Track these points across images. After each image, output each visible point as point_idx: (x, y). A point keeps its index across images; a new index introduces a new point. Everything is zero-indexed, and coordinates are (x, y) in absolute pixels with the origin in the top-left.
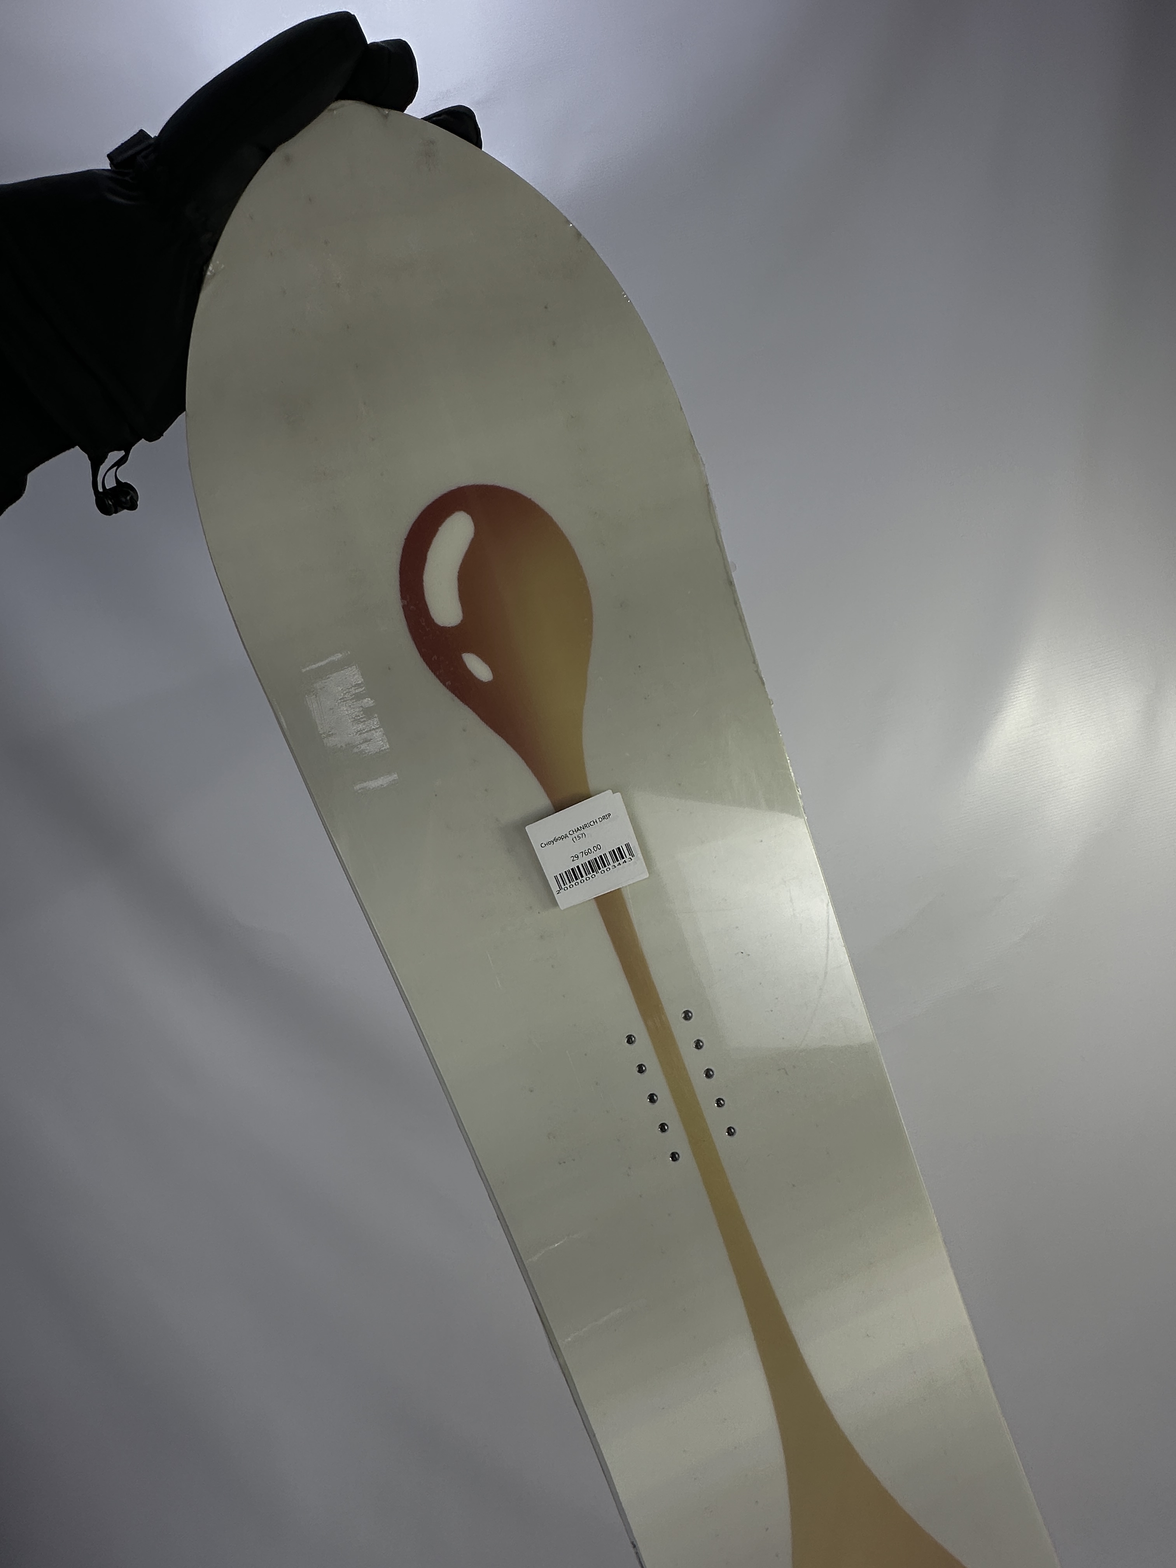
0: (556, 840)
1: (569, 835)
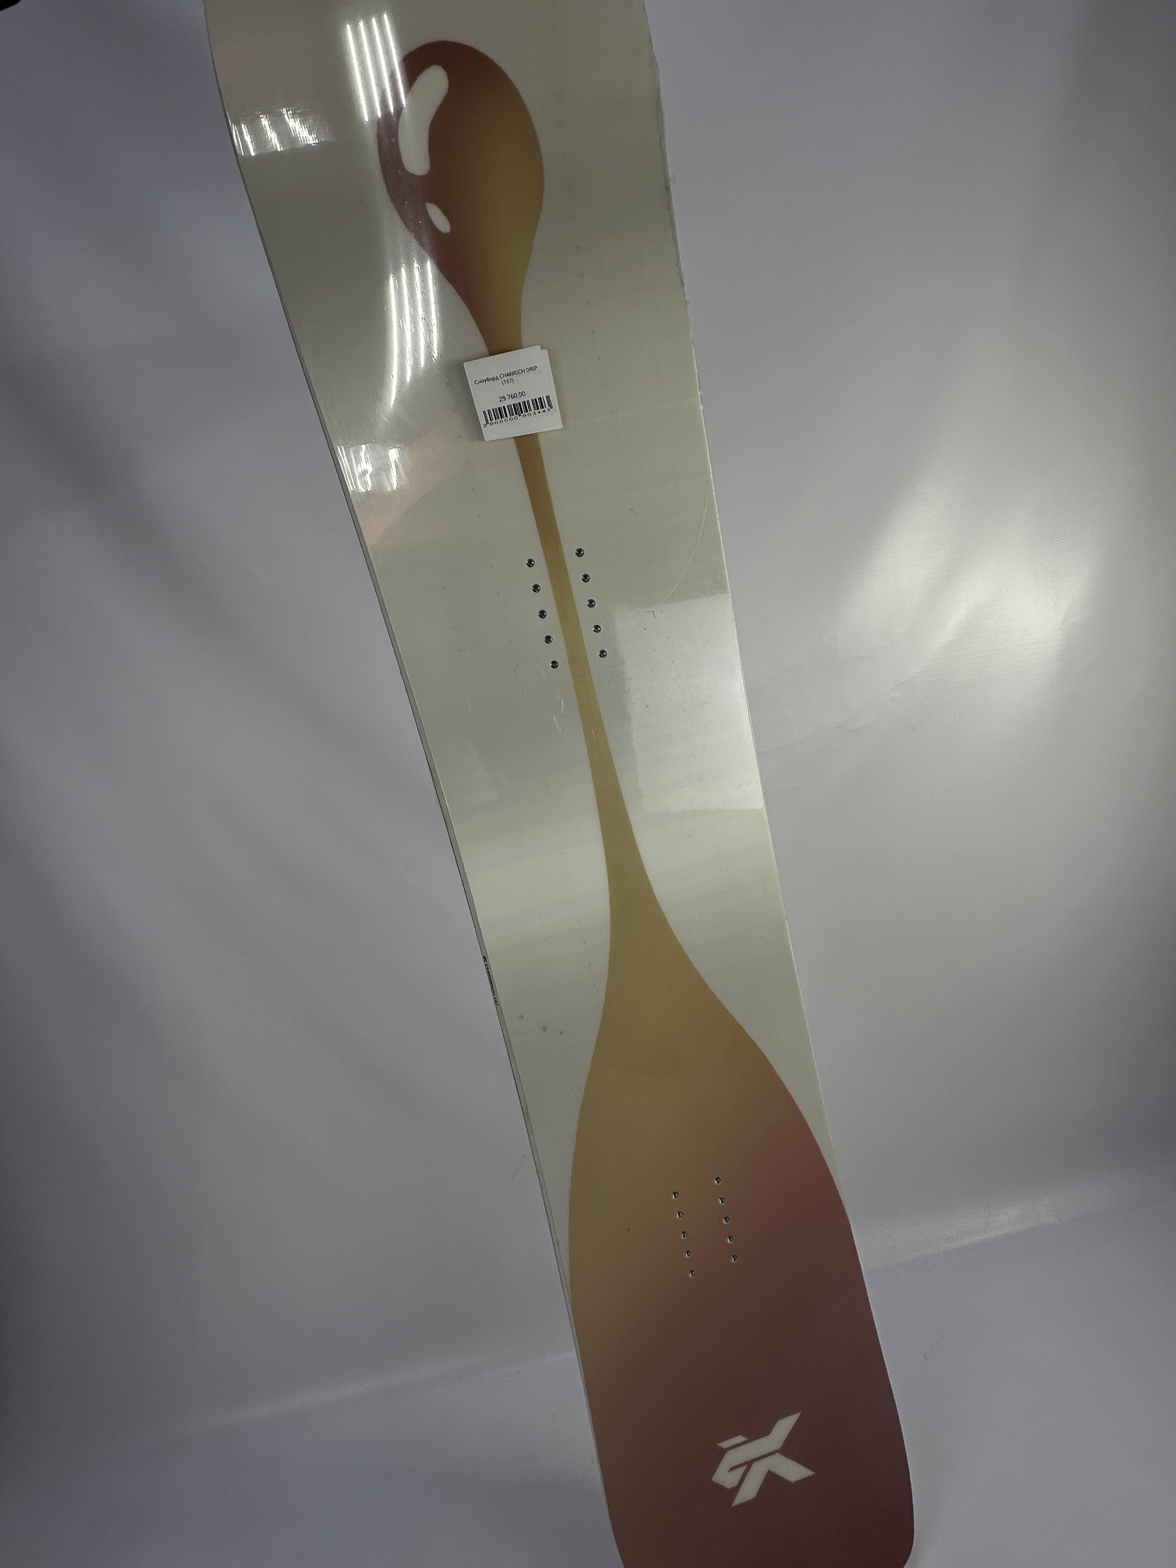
0: (488, 380)
1: (499, 377)
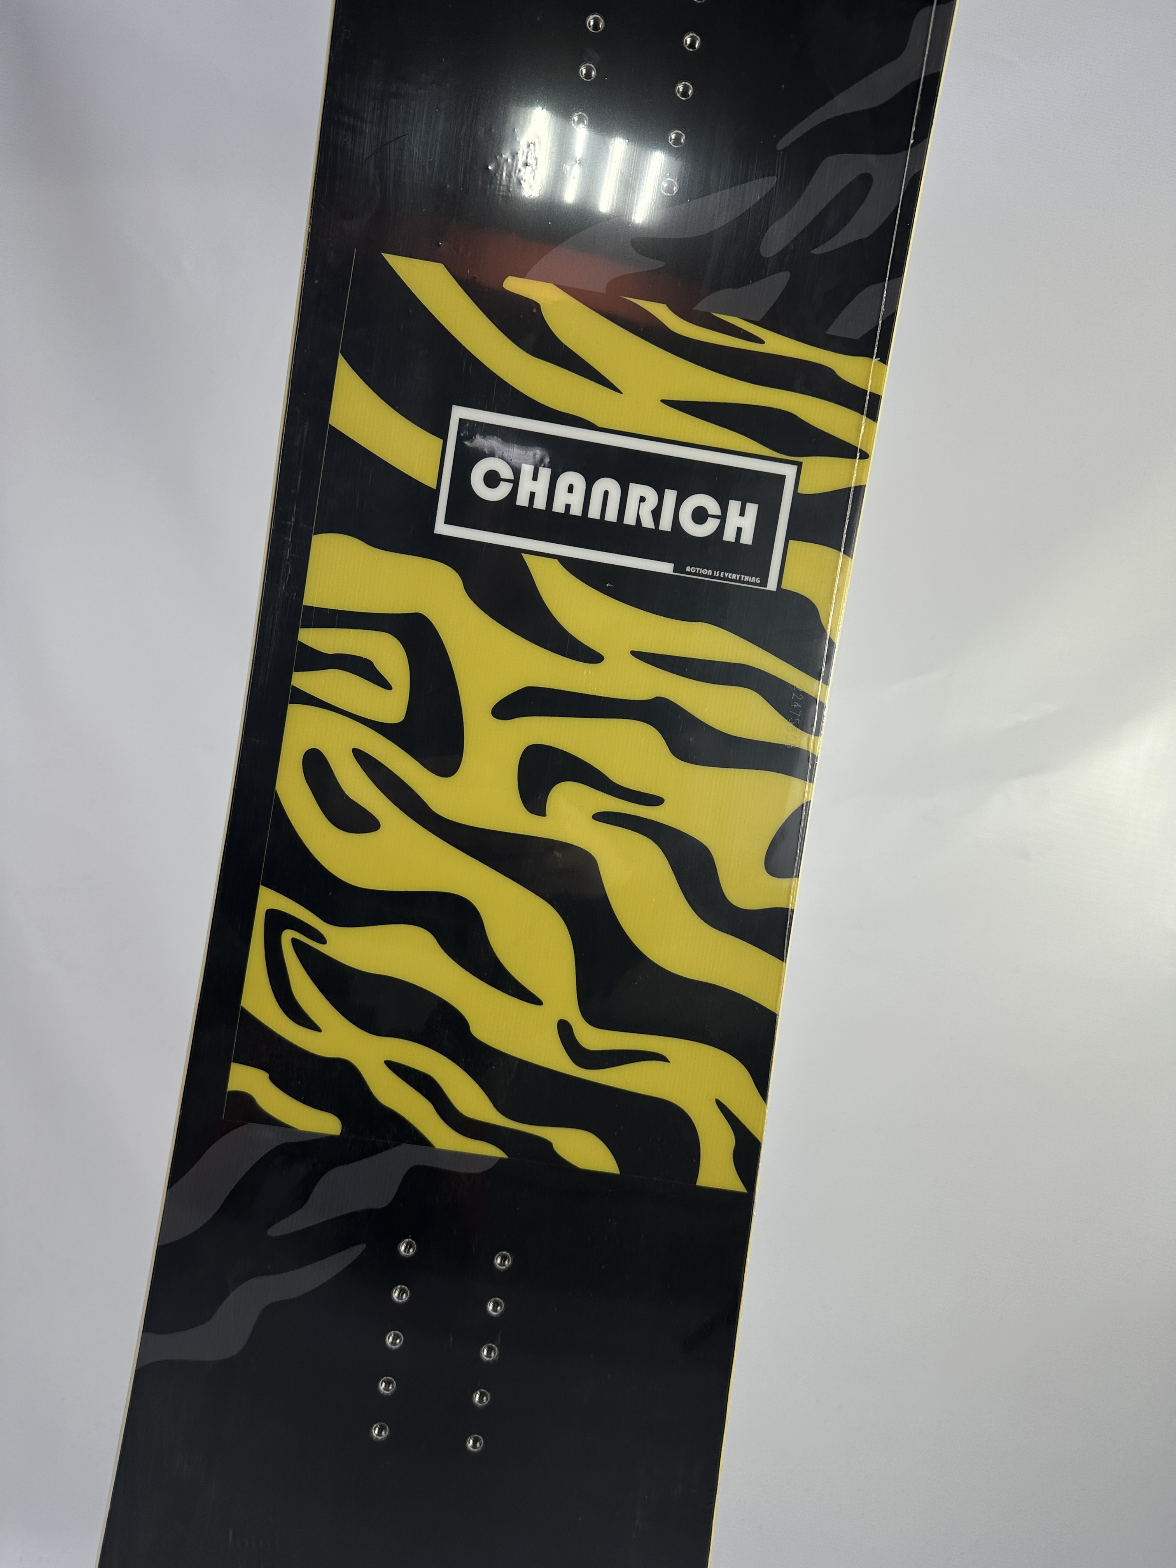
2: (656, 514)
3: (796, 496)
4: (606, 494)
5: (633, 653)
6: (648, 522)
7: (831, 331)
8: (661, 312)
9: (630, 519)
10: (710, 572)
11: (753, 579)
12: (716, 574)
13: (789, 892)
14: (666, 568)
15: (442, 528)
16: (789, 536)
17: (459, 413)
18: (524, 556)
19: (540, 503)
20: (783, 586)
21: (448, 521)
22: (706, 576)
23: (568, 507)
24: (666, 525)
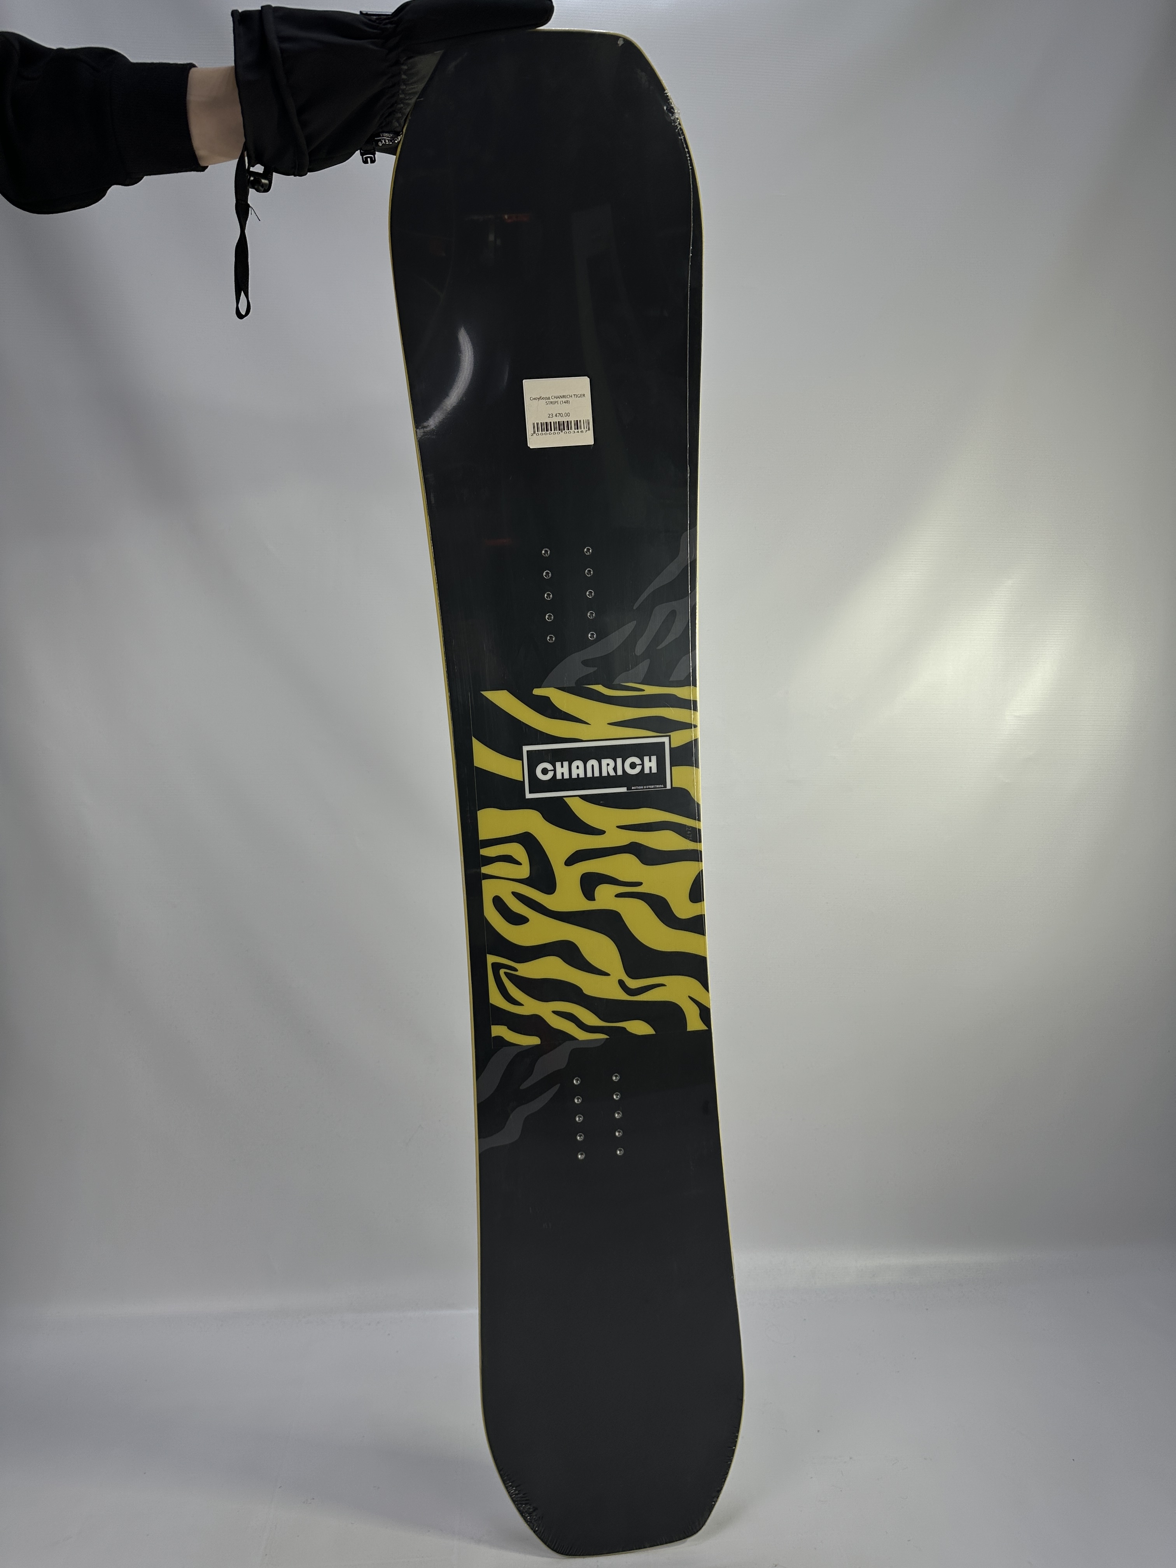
2: (615, 769)
3: (671, 749)
4: (593, 766)
5: (618, 827)
6: (612, 773)
7: (671, 679)
8: (599, 688)
9: (604, 774)
10: (642, 787)
11: (661, 786)
12: (645, 787)
13: (702, 909)
14: (624, 790)
15: (529, 796)
16: (672, 765)
17: (526, 749)
18: (564, 798)
19: (566, 776)
20: (673, 786)
21: (530, 792)
22: (641, 789)
23: (578, 775)
24: (620, 772)
